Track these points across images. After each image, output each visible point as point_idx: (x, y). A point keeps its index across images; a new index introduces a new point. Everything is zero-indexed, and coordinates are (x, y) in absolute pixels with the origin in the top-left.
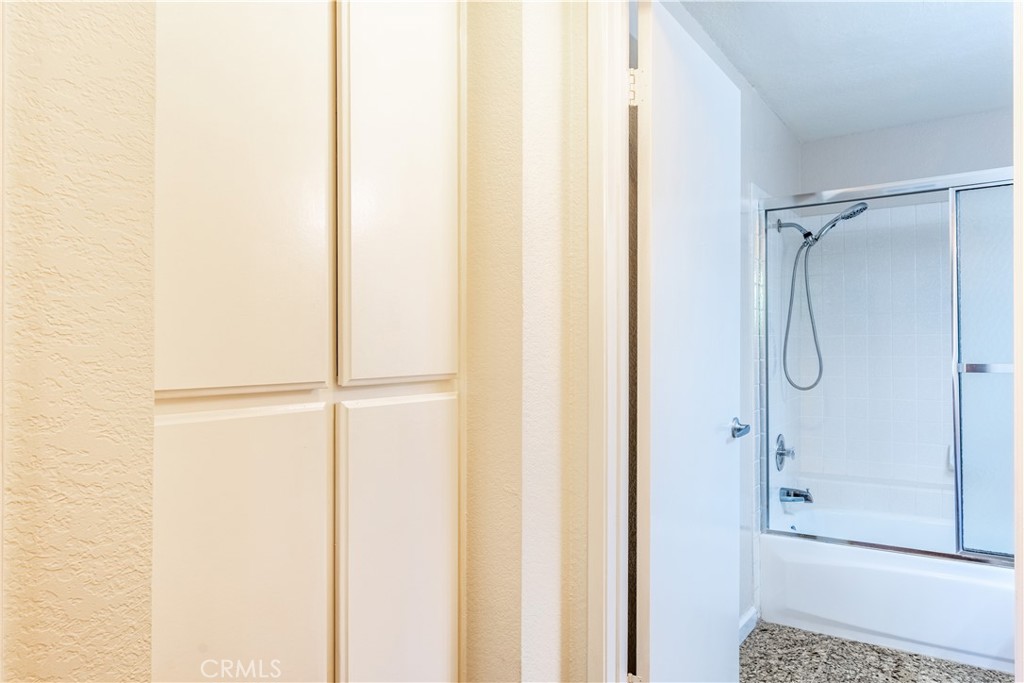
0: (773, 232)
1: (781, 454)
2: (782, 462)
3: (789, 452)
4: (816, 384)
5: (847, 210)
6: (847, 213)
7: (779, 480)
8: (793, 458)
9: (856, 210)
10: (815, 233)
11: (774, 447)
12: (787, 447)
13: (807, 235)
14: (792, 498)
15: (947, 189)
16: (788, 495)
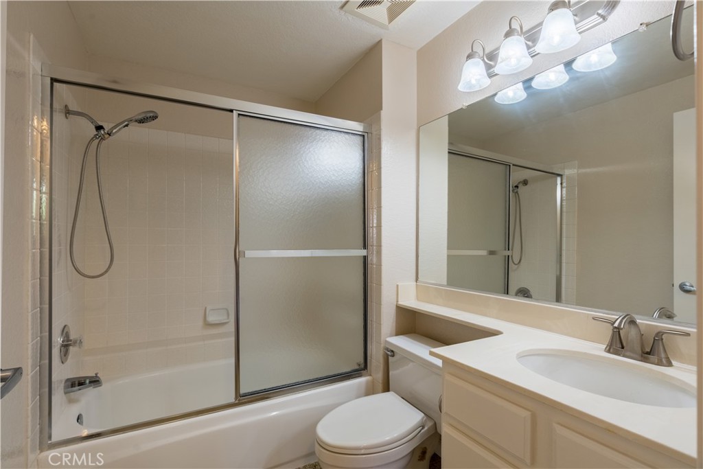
0: (59, 118)
1: (66, 346)
2: (66, 354)
3: (75, 342)
4: (106, 272)
5: (140, 114)
6: (140, 117)
7: (62, 373)
8: (80, 347)
9: (148, 115)
10: (107, 127)
11: (58, 340)
12: (72, 337)
13: (99, 128)
14: (77, 388)
15: (231, 111)
16: (73, 385)
